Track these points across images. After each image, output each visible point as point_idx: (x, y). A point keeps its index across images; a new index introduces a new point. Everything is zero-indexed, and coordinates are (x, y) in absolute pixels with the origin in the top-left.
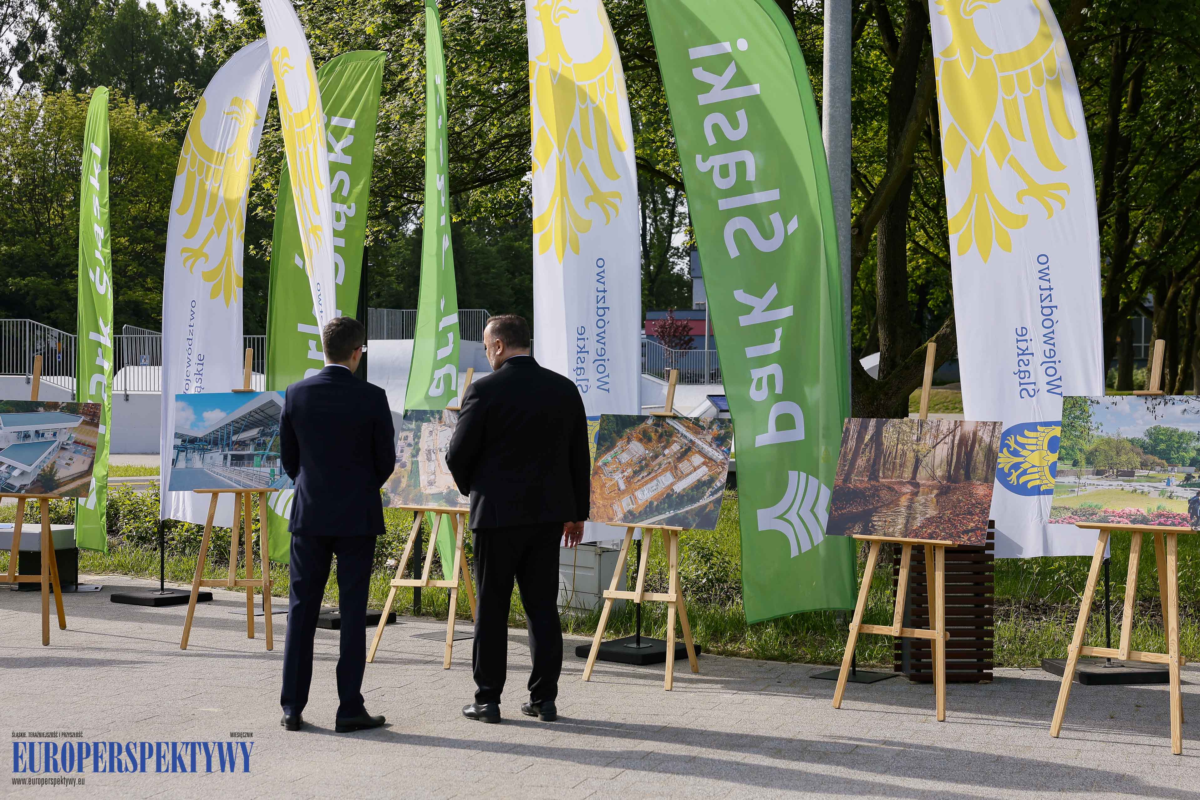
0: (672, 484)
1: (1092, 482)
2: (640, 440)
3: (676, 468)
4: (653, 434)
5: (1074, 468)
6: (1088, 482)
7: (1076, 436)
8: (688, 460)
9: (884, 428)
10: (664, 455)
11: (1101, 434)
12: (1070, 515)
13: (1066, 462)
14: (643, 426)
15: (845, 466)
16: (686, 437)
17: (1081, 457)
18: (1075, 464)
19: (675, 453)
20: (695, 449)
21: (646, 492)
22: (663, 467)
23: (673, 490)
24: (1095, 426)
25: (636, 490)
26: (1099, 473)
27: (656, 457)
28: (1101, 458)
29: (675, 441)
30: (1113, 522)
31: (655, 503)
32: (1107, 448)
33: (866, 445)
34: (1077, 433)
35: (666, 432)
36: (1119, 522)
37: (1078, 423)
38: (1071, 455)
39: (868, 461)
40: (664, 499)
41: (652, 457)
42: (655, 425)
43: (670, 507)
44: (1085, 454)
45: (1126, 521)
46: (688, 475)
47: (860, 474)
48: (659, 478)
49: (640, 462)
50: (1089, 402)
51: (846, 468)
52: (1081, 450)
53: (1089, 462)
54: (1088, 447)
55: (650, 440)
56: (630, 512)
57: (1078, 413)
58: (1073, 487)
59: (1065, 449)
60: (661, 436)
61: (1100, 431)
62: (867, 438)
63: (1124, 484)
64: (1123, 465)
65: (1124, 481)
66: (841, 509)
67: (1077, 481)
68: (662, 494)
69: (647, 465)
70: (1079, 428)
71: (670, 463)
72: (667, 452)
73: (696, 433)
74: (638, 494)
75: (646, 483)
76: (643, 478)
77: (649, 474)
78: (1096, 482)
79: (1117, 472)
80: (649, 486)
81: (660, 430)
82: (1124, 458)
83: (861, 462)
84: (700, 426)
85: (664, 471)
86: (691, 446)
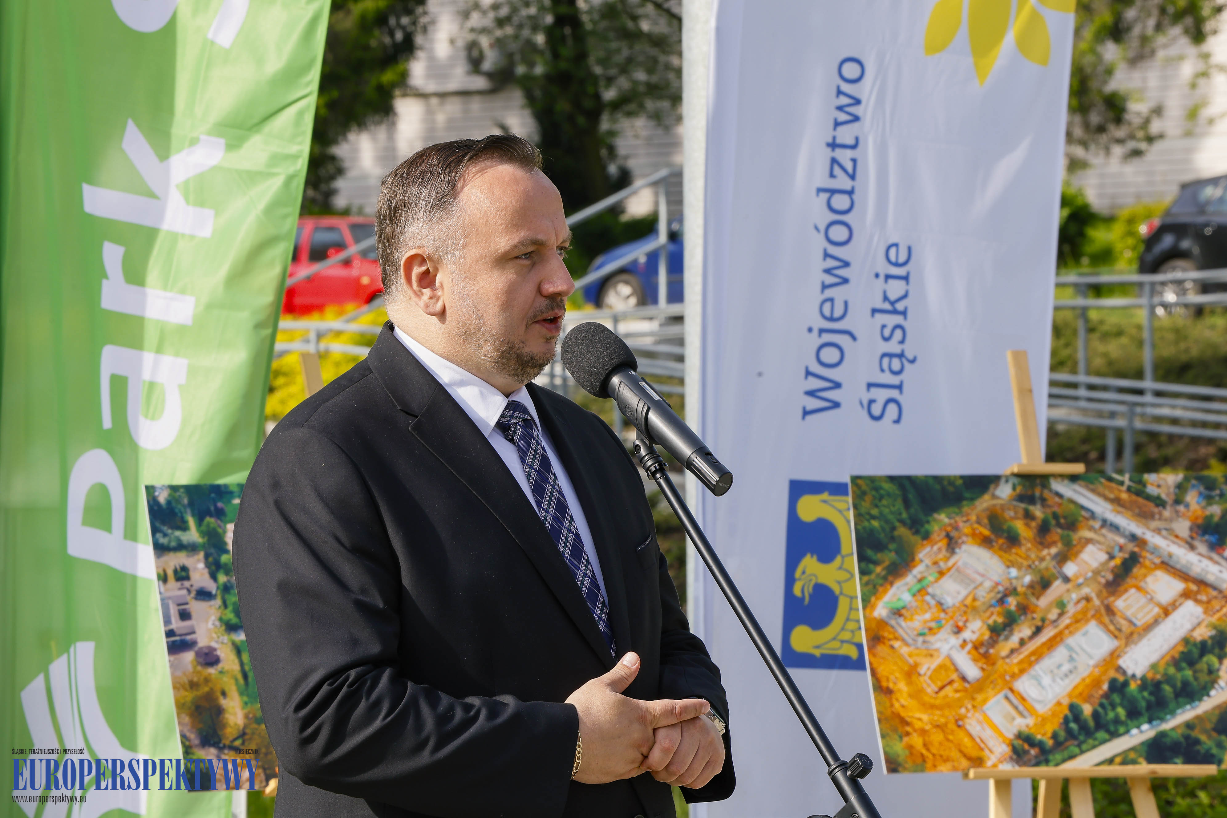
0: (1114, 655)
2: (986, 542)
3: (1110, 611)
4: (1019, 526)
8: (1139, 589)
10: (1067, 580)
14: (984, 502)
16: (1115, 528)
19: (1097, 572)
20: (1148, 558)
21: (1046, 680)
22: (1071, 609)
23: (1119, 669)
25: (1014, 676)
27: (1044, 584)
29: (1089, 541)
31: (1087, 710)
35: (1055, 516)
40: (1106, 696)
41: (1031, 586)
42: (1021, 498)
43: (1134, 715)
46: (1149, 628)
48: (1071, 641)
49: (1001, 601)
55: (1013, 540)
56: (1026, 738)
60: (1044, 529)
68: (1097, 683)
69: (1024, 609)
71: (1088, 599)
72: (1070, 569)
73: (1144, 516)
74: (1025, 686)
75: (1038, 655)
76: (1022, 642)
77: (1038, 630)
80: (1047, 663)
81: (1038, 512)
84: (1149, 498)
85: (1079, 620)
86: (1136, 549)
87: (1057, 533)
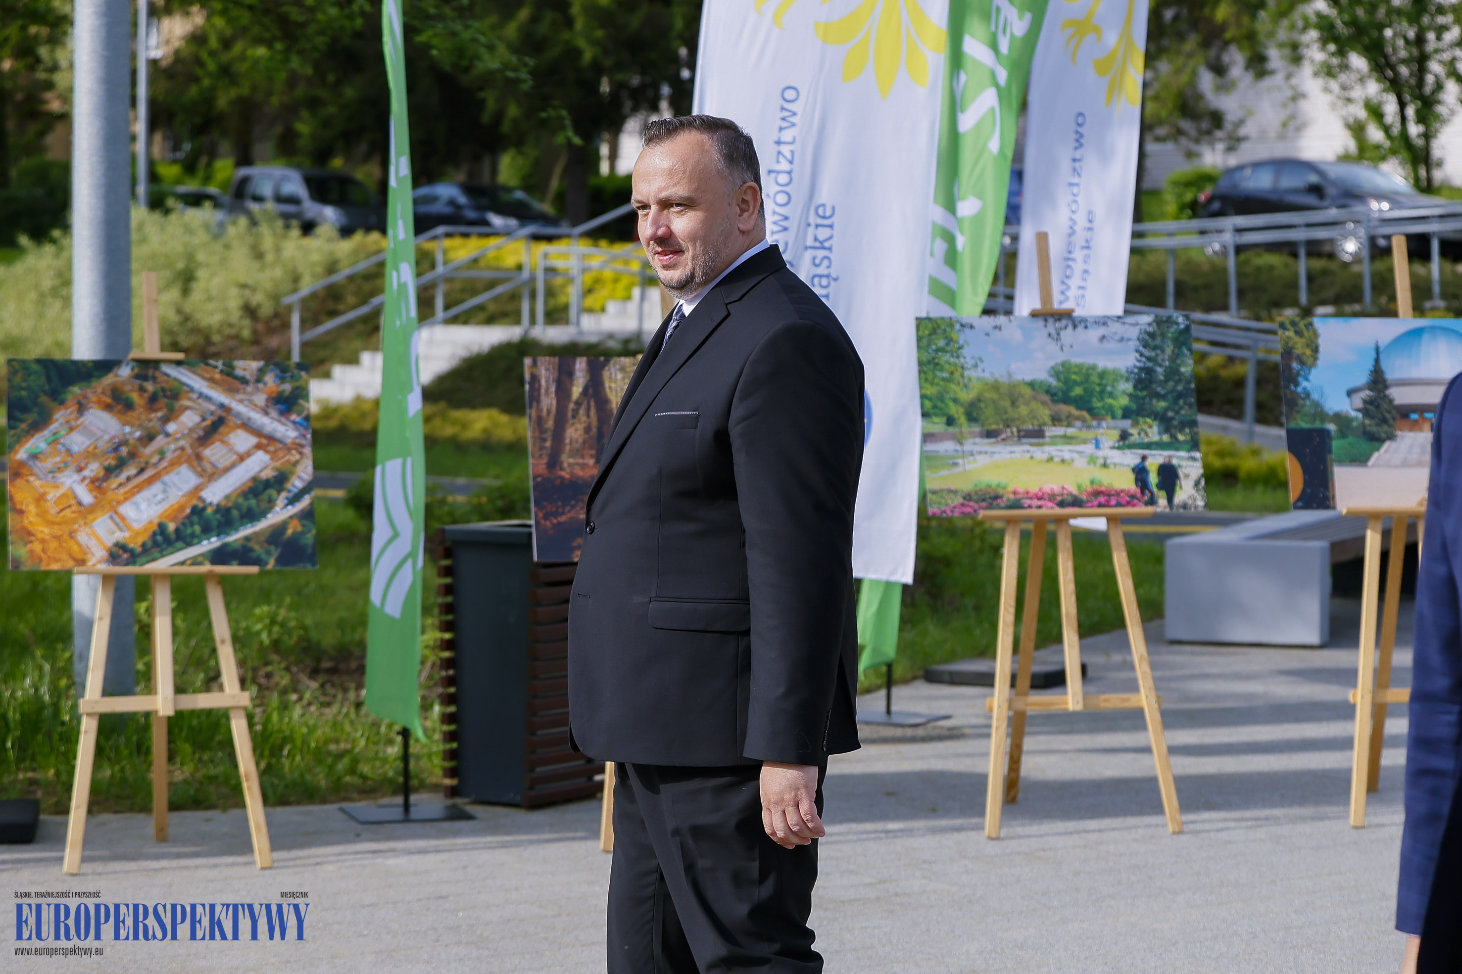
0: (198, 488)
1: (984, 448)
2: (108, 408)
3: (199, 457)
4: (135, 397)
5: (951, 429)
6: (977, 448)
7: (943, 379)
8: (223, 442)
9: (606, 374)
10: (168, 435)
11: (981, 374)
12: (961, 500)
13: (935, 419)
14: (109, 380)
15: (544, 440)
16: (208, 399)
17: (955, 411)
18: (950, 421)
19: (191, 430)
20: (232, 420)
21: (143, 506)
22: (169, 456)
23: (201, 499)
24: (969, 362)
25: (119, 503)
26: (990, 434)
27: (149, 438)
28: (989, 411)
29: (187, 408)
30: (1030, 507)
31: (171, 527)
32: (995, 396)
33: (578, 403)
34: (945, 375)
35: (163, 390)
36: (1040, 507)
37: (944, 358)
38: (941, 409)
39: (588, 429)
40: (188, 517)
41: (140, 439)
42: (137, 377)
43: (207, 531)
44: (962, 405)
45: (1050, 504)
46: (227, 470)
47: (576, 453)
48: (166, 478)
49: (116, 449)
50: (958, 327)
51: (548, 444)
52: (955, 401)
53: (972, 418)
54: (965, 396)
55: (129, 406)
56: (121, 547)
57: (941, 343)
58: (954, 458)
59: (930, 399)
60: (153, 399)
61: (980, 369)
62: (577, 391)
63: (1032, 449)
64: (1024, 422)
65: (1031, 445)
66: (556, 514)
67: (959, 447)
68: (182, 508)
69: (132, 455)
70: (946, 366)
71: (182, 449)
72: (171, 427)
73: (231, 391)
74: (126, 510)
75: (140, 488)
76: (129, 479)
77: (142, 471)
78: (989, 449)
79: (1019, 431)
80: (146, 493)
81: (150, 387)
82: (1024, 410)
83: (574, 433)
84: (236, 378)
85: (174, 464)
86: (224, 414)
87: (163, 401)
